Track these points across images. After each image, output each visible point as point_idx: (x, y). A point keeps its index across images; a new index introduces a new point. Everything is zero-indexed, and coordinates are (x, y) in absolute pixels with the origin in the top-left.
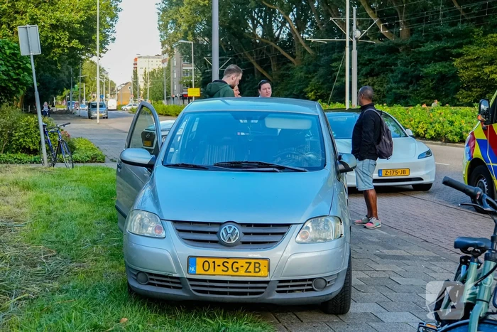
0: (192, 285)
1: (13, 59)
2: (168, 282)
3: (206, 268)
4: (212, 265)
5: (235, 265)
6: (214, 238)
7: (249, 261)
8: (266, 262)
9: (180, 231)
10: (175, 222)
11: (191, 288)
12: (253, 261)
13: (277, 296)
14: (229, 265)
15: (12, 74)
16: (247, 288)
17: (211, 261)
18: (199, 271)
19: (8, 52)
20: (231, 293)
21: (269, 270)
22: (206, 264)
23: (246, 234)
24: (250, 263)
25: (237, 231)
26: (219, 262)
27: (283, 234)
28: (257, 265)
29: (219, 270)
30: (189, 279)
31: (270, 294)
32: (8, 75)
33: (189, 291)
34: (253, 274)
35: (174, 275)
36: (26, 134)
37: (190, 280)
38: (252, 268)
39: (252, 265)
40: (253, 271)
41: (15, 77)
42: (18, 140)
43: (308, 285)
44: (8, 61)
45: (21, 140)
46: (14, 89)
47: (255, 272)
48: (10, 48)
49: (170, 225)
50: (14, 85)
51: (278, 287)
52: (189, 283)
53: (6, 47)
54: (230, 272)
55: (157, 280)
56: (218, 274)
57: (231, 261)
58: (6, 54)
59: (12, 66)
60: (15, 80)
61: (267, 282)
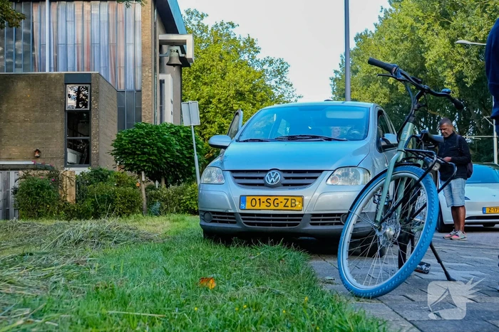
0: (243, 219)
1: (187, 141)
2: (226, 218)
3: (254, 204)
4: (258, 202)
5: (276, 202)
6: (261, 181)
7: (287, 198)
8: (301, 198)
9: (236, 178)
10: (233, 171)
11: (242, 221)
12: (290, 198)
13: (310, 227)
14: (271, 202)
15: (185, 152)
16: (285, 220)
17: (257, 198)
18: (249, 207)
19: (182, 134)
20: (274, 225)
21: (303, 205)
22: (254, 201)
23: (286, 178)
24: (288, 200)
25: (279, 175)
26: (263, 199)
27: (316, 178)
28: (293, 201)
29: (263, 206)
30: (240, 214)
31: (305, 226)
32: (182, 154)
33: (240, 224)
34: (290, 208)
35: (230, 211)
36: (192, 198)
37: (242, 214)
38: (289, 204)
39: (290, 201)
40: (290, 206)
41: (187, 156)
42: (185, 203)
43: (337, 219)
44: (182, 142)
45: (188, 203)
46: (187, 165)
47: (292, 206)
48: (184, 132)
49: (229, 175)
50: (187, 162)
51: (312, 220)
52: (241, 217)
53: (181, 131)
54: (272, 207)
55: (218, 218)
56: (263, 209)
57: (273, 198)
58: (180, 136)
59: (186, 146)
60: (188, 158)
61: (302, 215)
